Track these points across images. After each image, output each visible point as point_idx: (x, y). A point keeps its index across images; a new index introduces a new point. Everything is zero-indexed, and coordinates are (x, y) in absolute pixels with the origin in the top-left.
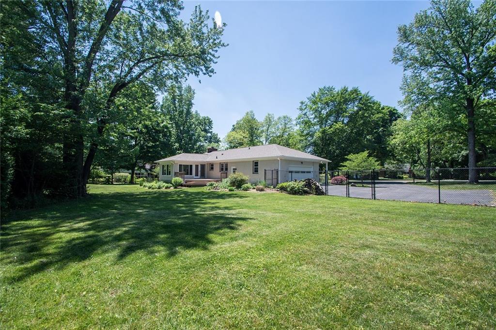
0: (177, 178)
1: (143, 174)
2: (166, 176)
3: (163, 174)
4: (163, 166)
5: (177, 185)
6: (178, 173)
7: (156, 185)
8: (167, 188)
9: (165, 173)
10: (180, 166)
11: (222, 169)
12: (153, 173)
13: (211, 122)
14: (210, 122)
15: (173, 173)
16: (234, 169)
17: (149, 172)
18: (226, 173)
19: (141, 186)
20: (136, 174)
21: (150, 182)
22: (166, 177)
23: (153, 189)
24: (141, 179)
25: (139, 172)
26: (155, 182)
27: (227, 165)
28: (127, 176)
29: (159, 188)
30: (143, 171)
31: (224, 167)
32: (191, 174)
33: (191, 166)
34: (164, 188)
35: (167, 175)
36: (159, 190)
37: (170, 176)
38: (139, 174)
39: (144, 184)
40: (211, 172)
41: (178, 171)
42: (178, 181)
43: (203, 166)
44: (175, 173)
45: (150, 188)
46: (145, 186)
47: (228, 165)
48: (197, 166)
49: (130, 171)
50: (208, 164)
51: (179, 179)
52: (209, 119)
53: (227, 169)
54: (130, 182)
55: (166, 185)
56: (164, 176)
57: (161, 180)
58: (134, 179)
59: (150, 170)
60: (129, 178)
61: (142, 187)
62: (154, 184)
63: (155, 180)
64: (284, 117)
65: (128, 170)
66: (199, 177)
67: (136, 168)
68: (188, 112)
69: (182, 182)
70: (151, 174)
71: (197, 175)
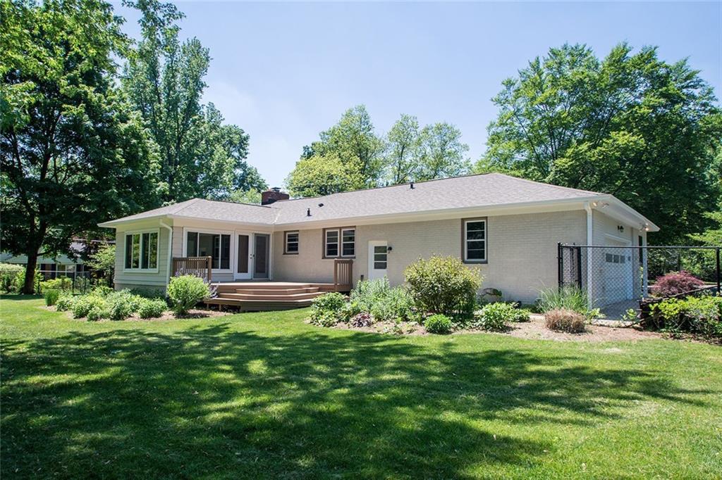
0: (187, 278)
1: (63, 267)
2: (140, 270)
3: (128, 266)
4: (129, 238)
5: (186, 306)
6: (182, 260)
7: (104, 302)
8: (149, 314)
9: (137, 262)
10: (192, 237)
11: (332, 250)
12: (90, 264)
13: (246, 138)
14: (243, 142)
15: (164, 261)
16: (377, 249)
17: (80, 261)
18: (351, 263)
19: (50, 303)
20: (43, 267)
21: (84, 290)
22: (139, 275)
23: (95, 318)
24: (57, 281)
25: (49, 261)
26: (98, 290)
27: (350, 236)
28: (14, 273)
29: (119, 316)
30: (62, 259)
31: (340, 243)
32: (226, 265)
33: (226, 239)
34: (137, 315)
35: (145, 266)
36: (119, 325)
37: (155, 271)
38: (53, 267)
39: (62, 298)
40: (291, 258)
41: (185, 256)
42: (191, 288)
43: (262, 240)
44: (175, 261)
45: (81, 314)
46: (63, 307)
47: (357, 236)
48: (244, 240)
49: (24, 258)
50: (276, 233)
51: (195, 283)
52: (239, 133)
53: (349, 249)
54: (22, 290)
55: (145, 303)
56: (132, 270)
57: (123, 286)
58: (36, 280)
59: (85, 256)
60: (19, 281)
61: (53, 308)
62: (98, 299)
63: (99, 285)
64: (440, 128)
65: (16, 253)
66: (249, 275)
67: (42, 250)
68: (192, 108)
69: (208, 294)
70: (87, 268)
71: (243, 268)
